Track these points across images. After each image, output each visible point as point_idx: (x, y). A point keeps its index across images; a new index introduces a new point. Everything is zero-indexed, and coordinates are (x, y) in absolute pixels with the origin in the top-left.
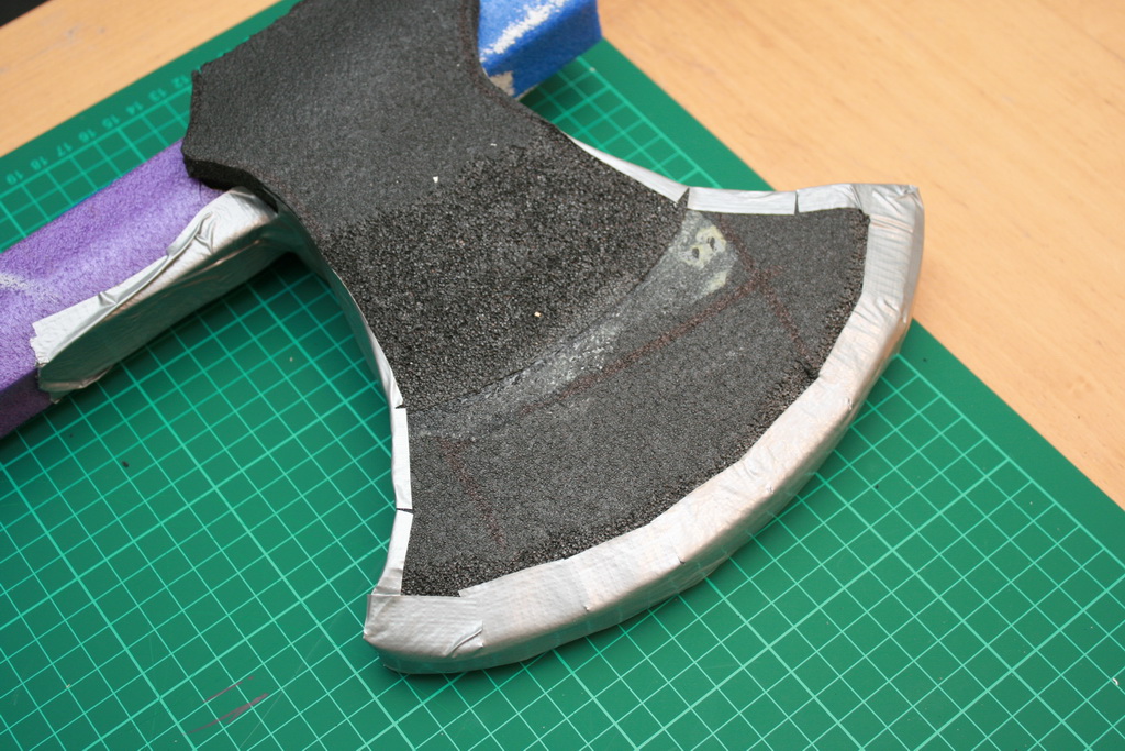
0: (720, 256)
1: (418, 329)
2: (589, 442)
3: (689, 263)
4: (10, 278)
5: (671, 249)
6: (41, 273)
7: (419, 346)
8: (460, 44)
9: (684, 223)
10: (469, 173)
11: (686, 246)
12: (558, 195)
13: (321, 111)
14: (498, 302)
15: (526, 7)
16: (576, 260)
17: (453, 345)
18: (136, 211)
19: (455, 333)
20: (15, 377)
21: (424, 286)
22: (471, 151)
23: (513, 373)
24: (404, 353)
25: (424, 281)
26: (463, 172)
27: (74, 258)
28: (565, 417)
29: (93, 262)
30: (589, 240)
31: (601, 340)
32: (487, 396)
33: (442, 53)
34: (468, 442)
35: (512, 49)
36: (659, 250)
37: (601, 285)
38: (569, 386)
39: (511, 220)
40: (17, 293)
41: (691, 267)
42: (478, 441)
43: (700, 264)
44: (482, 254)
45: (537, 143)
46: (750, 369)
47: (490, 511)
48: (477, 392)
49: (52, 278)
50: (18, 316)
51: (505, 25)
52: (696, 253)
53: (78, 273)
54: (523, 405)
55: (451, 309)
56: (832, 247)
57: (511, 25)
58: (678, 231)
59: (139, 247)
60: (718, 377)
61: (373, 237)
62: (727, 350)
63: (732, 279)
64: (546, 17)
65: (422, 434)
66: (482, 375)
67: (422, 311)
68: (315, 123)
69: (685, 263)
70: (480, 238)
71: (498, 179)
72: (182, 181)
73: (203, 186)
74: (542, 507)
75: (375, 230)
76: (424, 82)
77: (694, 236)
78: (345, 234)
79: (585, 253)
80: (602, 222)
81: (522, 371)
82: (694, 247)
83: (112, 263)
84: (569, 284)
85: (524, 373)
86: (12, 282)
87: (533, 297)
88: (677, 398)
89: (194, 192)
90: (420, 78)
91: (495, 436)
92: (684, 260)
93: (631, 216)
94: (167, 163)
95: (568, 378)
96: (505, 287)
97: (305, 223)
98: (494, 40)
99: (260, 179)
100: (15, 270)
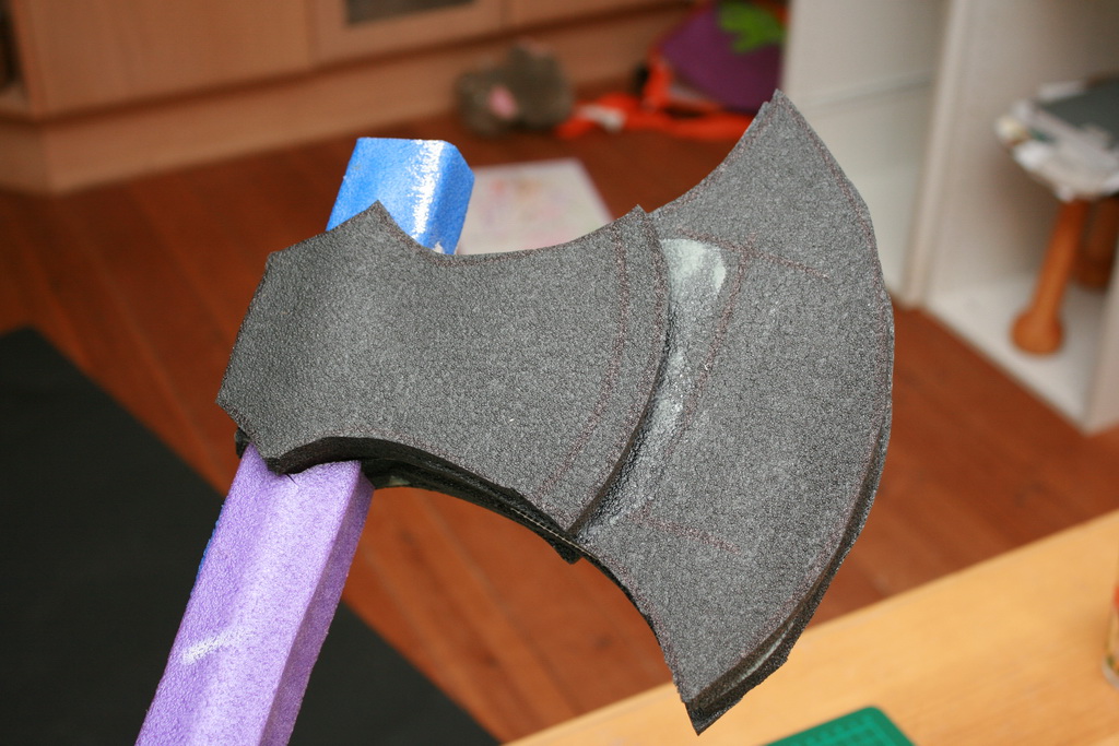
0: (706, 256)
2: (731, 440)
4: (202, 645)
6: (224, 624)
8: (402, 245)
13: (344, 358)
15: (414, 188)
18: (256, 529)
20: (266, 713)
27: (240, 595)
28: (699, 436)
29: (257, 587)
33: (395, 260)
34: (649, 503)
35: (429, 223)
38: (682, 414)
40: (217, 651)
46: (793, 311)
47: (705, 534)
49: (235, 621)
50: (233, 667)
51: (412, 211)
53: (252, 603)
56: (774, 195)
57: (415, 208)
59: (282, 552)
60: (778, 332)
62: (768, 311)
63: (728, 264)
64: (433, 184)
68: (347, 371)
72: (272, 484)
73: (292, 476)
74: (736, 505)
76: (400, 288)
83: (271, 577)
86: (206, 647)
88: (764, 366)
89: (289, 484)
90: (396, 287)
91: (663, 484)
94: (249, 480)
97: (402, 442)
98: (412, 226)
99: (342, 435)
100: (200, 638)
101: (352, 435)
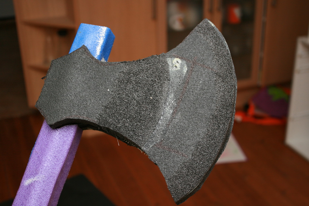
0: (181, 64)
1: (132, 125)
2: (186, 122)
3: (176, 70)
4: (30, 180)
5: (170, 70)
6: (36, 174)
7: (135, 129)
8: (90, 58)
9: (168, 62)
10: (116, 85)
11: (172, 67)
12: (138, 75)
13: (72, 94)
14: (144, 107)
15: (97, 41)
16: (153, 87)
17: (142, 123)
18: (47, 145)
19: (140, 120)
20: (48, 200)
21: (126, 115)
22: (112, 80)
23: (159, 120)
24: (133, 132)
25: (125, 114)
26: (114, 85)
27: (41, 165)
28: (177, 120)
29: (46, 163)
30: (152, 80)
31: (171, 99)
32: (158, 128)
33: (88, 63)
34: (162, 141)
35: (101, 52)
36: (168, 72)
37: (162, 88)
38: (173, 113)
39: (132, 88)
40: (34, 182)
41: (177, 71)
42: (163, 139)
43: (179, 68)
44: (132, 100)
45: (125, 68)
46: (207, 82)
47: (178, 151)
48: (155, 129)
49: (40, 173)
50: (39, 187)
52: (176, 67)
53: (45, 168)
54: (166, 124)
55: (135, 116)
56: (203, 45)
57: (97, 47)
58: (168, 65)
59: (54, 152)
60: (202, 89)
61: (106, 113)
62: (199, 82)
63: (188, 67)
64: (103, 40)
65: (151, 147)
66: (153, 125)
67: (130, 121)
68: (73, 97)
69: (175, 71)
70: (129, 97)
71: (122, 82)
72: (52, 131)
73: (57, 129)
74: (188, 142)
75: (105, 111)
76: (90, 72)
77: (173, 64)
78: (100, 117)
79: (154, 84)
80: (152, 75)
81: (160, 118)
82: (174, 66)
83: (51, 160)
84: (156, 92)
85: (161, 118)
86: (31, 181)
87: (150, 101)
88: (197, 99)
89: (56, 132)
90: (88, 72)
91: (166, 135)
92: (175, 70)
93: (157, 69)
94: (45, 130)
95: (171, 112)
96: (143, 103)
97: (89, 120)
98: (96, 53)
99: (71, 118)
100: (30, 178)
101: (74, 118)
